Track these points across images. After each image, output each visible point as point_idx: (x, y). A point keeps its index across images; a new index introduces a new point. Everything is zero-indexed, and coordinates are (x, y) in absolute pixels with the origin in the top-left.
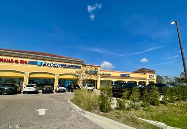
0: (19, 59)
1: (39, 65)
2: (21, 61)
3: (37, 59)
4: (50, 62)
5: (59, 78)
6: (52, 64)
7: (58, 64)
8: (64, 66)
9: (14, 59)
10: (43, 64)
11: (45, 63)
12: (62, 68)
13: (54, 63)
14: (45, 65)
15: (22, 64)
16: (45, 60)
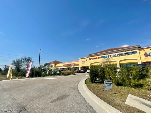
0: (97, 57)
6: (113, 55)
7: (116, 54)
8: (121, 54)
10: (108, 56)
15: (99, 59)
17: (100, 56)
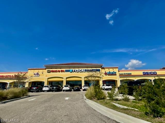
1: (71, 72)
2: (61, 70)
3: (70, 68)
4: (77, 69)
5: (84, 80)
6: (79, 70)
7: (83, 70)
8: (87, 70)
9: (58, 70)
10: (73, 71)
11: (74, 70)
12: (86, 72)
13: (80, 69)
14: (74, 71)
15: (62, 73)
16: (74, 68)
17: (64, 69)
